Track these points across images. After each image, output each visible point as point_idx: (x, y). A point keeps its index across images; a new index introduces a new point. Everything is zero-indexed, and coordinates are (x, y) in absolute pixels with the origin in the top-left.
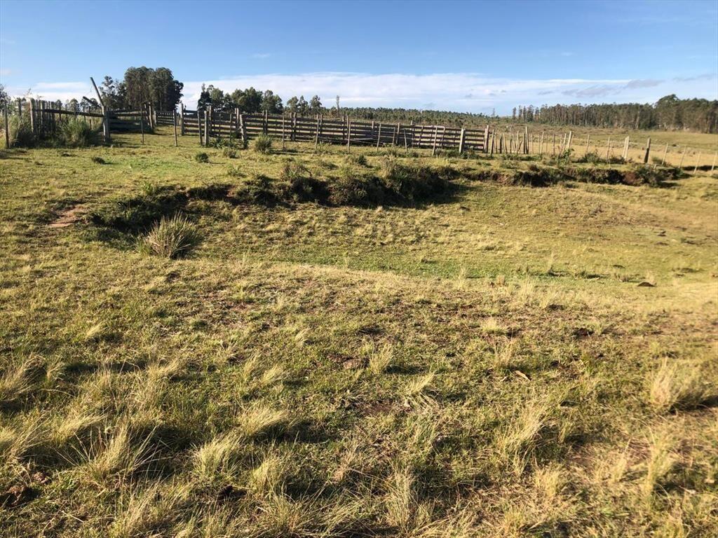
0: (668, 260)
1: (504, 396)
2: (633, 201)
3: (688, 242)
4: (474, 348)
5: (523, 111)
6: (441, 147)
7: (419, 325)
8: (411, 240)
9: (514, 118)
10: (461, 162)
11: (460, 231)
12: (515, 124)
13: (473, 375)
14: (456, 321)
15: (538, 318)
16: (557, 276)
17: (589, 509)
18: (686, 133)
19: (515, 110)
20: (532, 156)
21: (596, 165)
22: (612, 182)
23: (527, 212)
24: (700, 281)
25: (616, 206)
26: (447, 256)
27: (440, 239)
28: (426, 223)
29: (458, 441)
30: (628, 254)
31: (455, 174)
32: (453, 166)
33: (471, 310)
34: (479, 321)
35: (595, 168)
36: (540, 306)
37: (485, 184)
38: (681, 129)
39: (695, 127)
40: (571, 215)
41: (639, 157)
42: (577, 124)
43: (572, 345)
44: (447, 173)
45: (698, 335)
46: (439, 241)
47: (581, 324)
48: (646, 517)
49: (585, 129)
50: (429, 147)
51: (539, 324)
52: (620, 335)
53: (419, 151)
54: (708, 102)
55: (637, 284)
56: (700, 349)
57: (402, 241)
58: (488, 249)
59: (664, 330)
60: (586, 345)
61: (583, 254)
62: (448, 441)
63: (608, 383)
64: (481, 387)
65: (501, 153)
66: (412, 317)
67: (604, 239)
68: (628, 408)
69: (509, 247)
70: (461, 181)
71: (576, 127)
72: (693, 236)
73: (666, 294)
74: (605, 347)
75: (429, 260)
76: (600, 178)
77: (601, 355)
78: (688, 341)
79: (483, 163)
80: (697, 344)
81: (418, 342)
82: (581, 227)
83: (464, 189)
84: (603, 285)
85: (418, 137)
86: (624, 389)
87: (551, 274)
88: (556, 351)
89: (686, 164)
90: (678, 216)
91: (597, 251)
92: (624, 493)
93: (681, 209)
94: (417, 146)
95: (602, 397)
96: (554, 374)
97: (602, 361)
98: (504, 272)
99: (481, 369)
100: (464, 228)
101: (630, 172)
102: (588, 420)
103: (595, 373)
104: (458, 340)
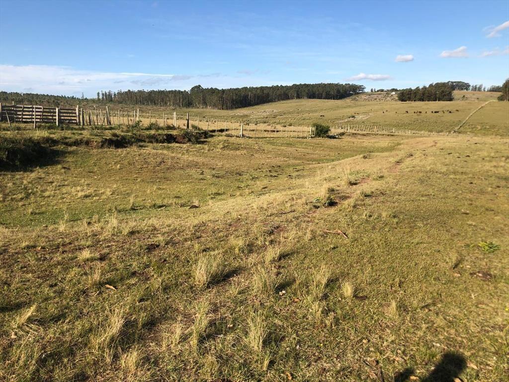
0: (206, 189)
1: (97, 307)
2: (183, 154)
3: (216, 177)
4: (73, 275)
5: (104, 95)
6: (40, 122)
7: (25, 267)
8: (20, 197)
9: (99, 99)
10: (59, 133)
11: (63, 185)
12: (100, 104)
13: (72, 296)
14: (58, 257)
15: (121, 243)
16: (137, 209)
17: (159, 371)
18: (210, 110)
19: (98, 94)
20: (113, 126)
21: (157, 131)
22: (169, 142)
23: (113, 167)
24: (224, 200)
25: (173, 158)
26: (53, 206)
27: (47, 194)
28: (34, 182)
29: (60, 353)
30: (183, 188)
31: (55, 142)
32: (52, 136)
33: (70, 246)
34: (78, 253)
35: (157, 133)
36: (123, 233)
37: (79, 149)
38: (206, 107)
39: (214, 106)
40: (144, 166)
41: (184, 125)
42: (144, 104)
43: (145, 258)
44: (48, 142)
45: (221, 234)
46: (46, 195)
47: (151, 241)
48: (195, 362)
49: (149, 107)
50: (31, 122)
51: (122, 247)
52: (177, 243)
53: (22, 125)
54: (218, 90)
55: (189, 207)
56: (223, 242)
57: (12, 199)
58: (86, 196)
59: (203, 235)
60: (155, 255)
61: (155, 192)
62: (51, 355)
63: (169, 278)
64: (79, 304)
65: (90, 125)
66: (19, 261)
67: (167, 181)
68: (182, 292)
69: (102, 193)
70: (61, 147)
71: (143, 106)
72: (219, 172)
73: (205, 211)
74: (167, 254)
75: (37, 211)
76: (161, 140)
77: (165, 260)
78: (216, 239)
79: (77, 133)
80: (221, 240)
81: (24, 281)
82: (152, 174)
83: (63, 153)
84: (168, 212)
85: (20, 115)
86: (180, 280)
87: (133, 209)
88: (135, 264)
89: (211, 129)
90: (210, 161)
91: (163, 189)
92: (181, 350)
93: (211, 157)
94: (20, 121)
95: (166, 289)
96: (133, 281)
97: (166, 264)
98: (98, 213)
99: (79, 290)
100: (66, 183)
101: (179, 135)
102: (158, 308)
103: (161, 273)
104: (59, 272)
